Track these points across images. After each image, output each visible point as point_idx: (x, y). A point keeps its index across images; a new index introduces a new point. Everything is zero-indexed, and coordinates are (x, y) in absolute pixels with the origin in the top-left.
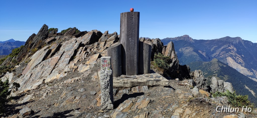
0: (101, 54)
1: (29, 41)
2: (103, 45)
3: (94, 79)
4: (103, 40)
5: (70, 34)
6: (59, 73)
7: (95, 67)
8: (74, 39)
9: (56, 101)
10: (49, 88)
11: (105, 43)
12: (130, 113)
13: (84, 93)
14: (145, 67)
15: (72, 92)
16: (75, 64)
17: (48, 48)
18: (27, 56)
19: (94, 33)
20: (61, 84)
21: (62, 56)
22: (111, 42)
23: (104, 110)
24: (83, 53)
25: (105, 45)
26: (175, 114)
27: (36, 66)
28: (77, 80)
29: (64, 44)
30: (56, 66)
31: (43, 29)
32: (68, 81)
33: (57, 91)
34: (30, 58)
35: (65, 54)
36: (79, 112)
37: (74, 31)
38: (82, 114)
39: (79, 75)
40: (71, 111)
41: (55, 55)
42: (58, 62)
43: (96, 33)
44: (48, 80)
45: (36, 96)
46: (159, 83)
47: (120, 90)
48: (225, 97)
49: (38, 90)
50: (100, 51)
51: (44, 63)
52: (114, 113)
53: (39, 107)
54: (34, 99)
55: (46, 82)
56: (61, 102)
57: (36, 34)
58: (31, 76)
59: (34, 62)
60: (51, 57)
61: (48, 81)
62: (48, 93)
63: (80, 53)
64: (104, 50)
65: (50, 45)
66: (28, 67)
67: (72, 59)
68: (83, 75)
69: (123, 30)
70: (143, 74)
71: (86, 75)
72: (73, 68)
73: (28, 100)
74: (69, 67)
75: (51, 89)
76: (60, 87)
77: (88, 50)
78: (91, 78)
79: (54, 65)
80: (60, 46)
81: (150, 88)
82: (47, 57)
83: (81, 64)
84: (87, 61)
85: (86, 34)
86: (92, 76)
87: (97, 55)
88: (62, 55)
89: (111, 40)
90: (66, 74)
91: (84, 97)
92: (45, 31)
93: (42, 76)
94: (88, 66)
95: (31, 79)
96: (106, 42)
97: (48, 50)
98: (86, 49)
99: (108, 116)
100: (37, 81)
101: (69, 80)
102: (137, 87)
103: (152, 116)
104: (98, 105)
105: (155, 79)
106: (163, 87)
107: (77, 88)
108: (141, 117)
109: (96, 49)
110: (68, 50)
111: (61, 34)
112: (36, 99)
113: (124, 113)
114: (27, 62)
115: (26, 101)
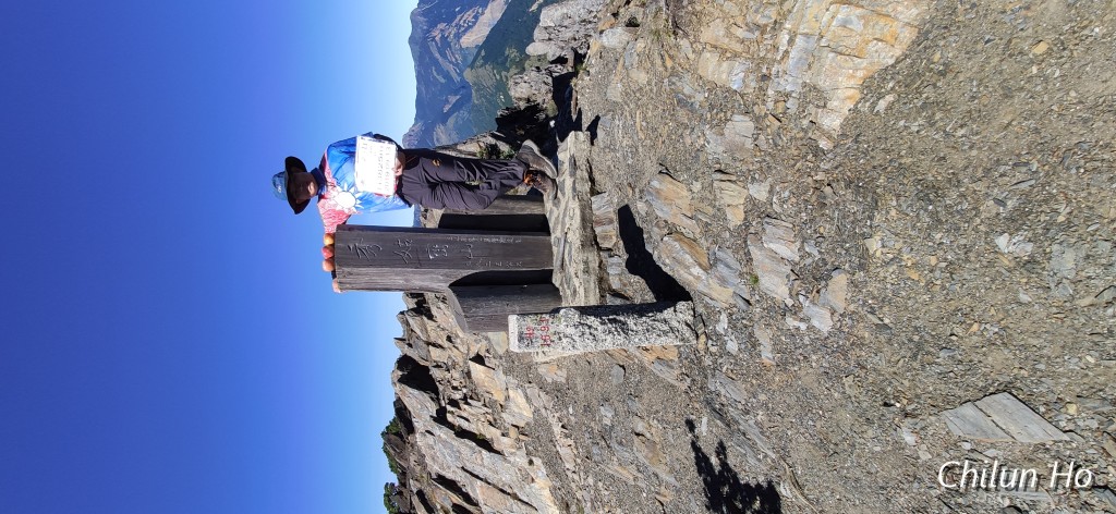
0: (472, 355)
2: (439, 350)
3: (559, 372)
5: (403, 449)
6: (533, 480)
7: (515, 374)
8: (419, 439)
9: (645, 495)
11: (434, 345)
12: (715, 239)
13: (616, 404)
14: (523, 209)
15: (614, 445)
16: (503, 435)
19: (402, 380)
20: (576, 477)
21: (476, 473)
22: (429, 329)
23: (699, 332)
24: (466, 410)
25: (440, 347)
26: (724, 76)
28: (563, 427)
30: (509, 491)
32: (567, 455)
33: (607, 493)
36: (705, 420)
38: (714, 409)
39: (542, 423)
40: (696, 448)
41: (471, 494)
42: (494, 486)
43: (400, 373)
46: (581, 162)
47: (610, 286)
50: (460, 360)
52: (714, 295)
56: (654, 478)
60: (476, 504)
63: (467, 420)
64: (457, 348)
65: (439, 507)
67: (485, 444)
68: (542, 410)
69: (400, 281)
70: (544, 216)
71: (543, 399)
72: (518, 440)
74: (512, 454)
76: (591, 481)
78: (555, 382)
79: (506, 496)
80: (442, 480)
81: (597, 188)
83: (503, 415)
84: (495, 397)
85: (405, 402)
86: (550, 380)
87: (476, 368)
88: (472, 474)
89: (424, 329)
90: (538, 461)
91: (636, 406)
94: (511, 393)
96: (429, 344)
98: (454, 403)
99: (724, 317)
101: (564, 450)
102: (598, 230)
103: (729, 161)
104: (673, 355)
105: (567, 172)
106: (595, 148)
107: (596, 428)
108: (733, 200)
109: (453, 371)
110: (458, 458)
111: (404, 474)
113: (714, 260)
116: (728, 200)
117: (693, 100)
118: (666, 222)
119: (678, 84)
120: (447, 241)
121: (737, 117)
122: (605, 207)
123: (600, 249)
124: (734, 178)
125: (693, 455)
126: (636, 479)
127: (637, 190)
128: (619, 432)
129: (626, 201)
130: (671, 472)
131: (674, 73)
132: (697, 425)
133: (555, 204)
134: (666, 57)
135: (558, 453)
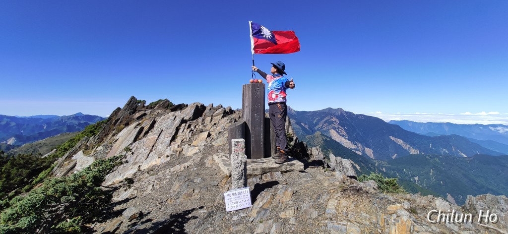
0: (210, 132)
1: (113, 116)
2: (209, 120)
3: (210, 164)
4: (208, 114)
5: (163, 107)
6: (159, 158)
7: (205, 149)
8: (170, 113)
9: (168, 195)
10: (152, 178)
11: (212, 118)
12: (273, 210)
13: (203, 183)
14: (272, 147)
15: (187, 183)
16: (178, 145)
17: (138, 125)
18: (110, 135)
19: (197, 106)
20: (168, 172)
24: (187, 131)
25: (211, 121)
26: (330, 207)
28: (188, 166)
29: (159, 120)
30: (153, 149)
31: (131, 101)
32: (176, 168)
33: (165, 183)
34: (116, 138)
35: (163, 133)
36: (205, 211)
37: (168, 103)
38: (210, 214)
39: (186, 159)
40: (193, 210)
41: (149, 134)
42: (155, 143)
43: (199, 106)
44: (145, 167)
45: (139, 190)
46: (293, 168)
47: (249, 178)
50: (207, 128)
51: (137, 144)
52: (253, 211)
53: (147, 206)
54: (136, 195)
55: (142, 168)
56: (177, 197)
57: (122, 108)
59: (122, 143)
60: (144, 136)
62: (154, 185)
63: (183, 132)
64: (212, 127)
65: (140, 122)
66: (113, 149)
67: (174, 138)
68: (192, 159)
71: (198, 159)
72: (177, 151)
73: (128, 196)
74: (170, 149)
75: (156, 179)
76: (168, 177)
77: (192, 127)
78: (205, 163)
79: (151, 147)
80: (154, 122)
81: (284, 174)
82: (139, 136)
83: (187, 145)
84: (194, 142)
85: (187, 108)
86: (205, 161)
87: (206, 134)
88: (160, 134)
89: (218, 115)
90: (168, 159)
91: (204, 190)
92: (132, 104)
93: (136, 161)
94: (197, 148)
96: (212, 116)
97: (139, 128)
98: (189, 126)
99: (245, 215)
100: (130, 167)
101: (178, 168)
102: (269, 174)
103: (301, 211)
106: (298, 172)
107: (192, 177)
108: (289, 214)
110: (167, 128)
111: (151, 108)
112: (138, 194)
113: (266, 210)
114: (111, 143)
115: (125, 198)
116: (288, 212)
117: (320, 199)
118: (277, 194)
119: (325, 194)
120: (261, 120)
121: (316, 212)
122: (277, 176)
123: (262, 175)
124: (296, 213)
125: (190, 209)
126: (174, 191)
127: (286, 185)
128: (193, 186)
129: (280, 183)
130: (181, 202)
131: (329, 193)
132: (202, 209)
134: (334, 190)
135: (175, 165)
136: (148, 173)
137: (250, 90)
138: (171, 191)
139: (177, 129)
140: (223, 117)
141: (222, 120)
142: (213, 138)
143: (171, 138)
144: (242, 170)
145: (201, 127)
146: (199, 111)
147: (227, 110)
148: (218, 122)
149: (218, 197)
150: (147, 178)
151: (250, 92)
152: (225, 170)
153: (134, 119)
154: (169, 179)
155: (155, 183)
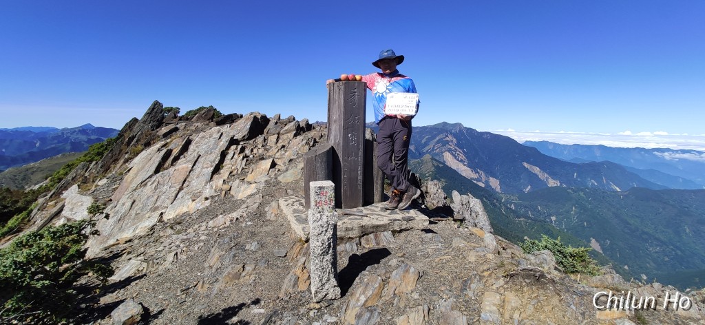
0: (275, 160)
1: (125, 132)
2: (275, 140)
3: (273, 215)
4: (272, 131)
5: (204, 119)
6: (194, 200)
7: (267, 188)
8: (215, 129)
9: (199, 274)
10: (177, 239)
11: (278, 138)
12: (384, 310)
13: (261, 252)
14: (376, 189)
15: (233, 252)
16: (224, 181)
17: (164, 146)
18: (121, 161)
19: (255, 118)
20: (203, 228)
21: (197, 164)
22: (289, 134)
23: (321, 303)
24: (238, 157)
25: (277, 141)
26: (488, 308)
27: (142, 183)
28: (237, 219)
29: (196, 138)
30: (185, 185)
31: (153, 109)
32: (217, 222)
33: (196, 248)
34: (129, 165)
35: (200, 159)
36: (262, 311)
37: (212, 112)
38: (271, 317)
39: (236, 205)
40: (241, 306)
41: (179, 161)
42: (188, 176)
43: (259, 117)
44: (170, 215)
45: (151, 262)
46: (411, 224)
47: (339, 245)
48: (546, 251)
49: (152, 239)
50: (270, 153)
51: (160, 178)
52: (349, 312)
53: (160, 297)
54: (144, 271)
55: (165, 218)
56: (214, 279)
57: (140, 118)
58: (131, 206)
59: (137, 174)
60: (172, 164)
61: (171, 217)
62: (177, 254)
63: (232, 158)
64: (278, 151)
65: (168, 141)
66: (124, 183)
67: (217, 169)
68: (245, 206)
69: (335, 117)
70: (373, 203)
71: (254, 205)
72: (221, 190)
73: (131, 273)
74: (212, 187)
75: (183, 241)
76: (203, 238)
77: (247, 152)
78: (265, 212)
79: (181, 183)
80: (189, 142)
81: (397, 235)
82: (163, 165)
83: (238, 181)
84: (249, 175)
85: (240, 121)
86: (266, 209)
87: (268, 163)
88: (196, 162)
89: (288, 132)
90: (208, 203)
91: (262, 266)
92: (156, 112)
93: (156, 205)
94: (254, 185)
95: (133, 212)
96: (278, 134)
97: (165, 150)
98: (243, 150)
99: (333, 319)
100: (147, 216)
101: (221, 220)
102: (372, 236)
103: (437, 315)
104: (302, 286)
105: (404, 216)
106: (420, 233)
107: (242, 240)
108: (413, 320)
109: (263, 149)
110: (207, 152)
111: (187, 119)
112: (150, 269)
113: (371, 310)
114: (121, 174)
115: (125, 276)
116: (412, 316)
117: (468, 290)
118: (389, 278)
119: (476, 280)
120: (358, 144)
121: (465, 318)
122: (386, 240)
123: (360, 237)
124: (426, 319)
125: (236, 305)
126: (211, 267)
127: (403, 259)
128: (243, 256)
129: (393, 253)
130: (220, 290)
131: (481, 278)
132: (258, 306)
133: (382, 209)
134: (489, 272)
135: (217, 216)
136: (172, 228)
137: (342, 92)
138: (206, 265)
139: (223, 155)
140: (296, 135)
141: (294, 140)
142: (279, 170)
143: (212, 169)
144: (328, 239)
145: (261, 151)
146: (259, 125)
147: (303, 124)
148: (289, 143)
149: (286, 281)
150: (169, 236)
151: (342, 97)
152: (298, 230)
153: (158, 137)
154: (205, 242)
155: (180, 250)
